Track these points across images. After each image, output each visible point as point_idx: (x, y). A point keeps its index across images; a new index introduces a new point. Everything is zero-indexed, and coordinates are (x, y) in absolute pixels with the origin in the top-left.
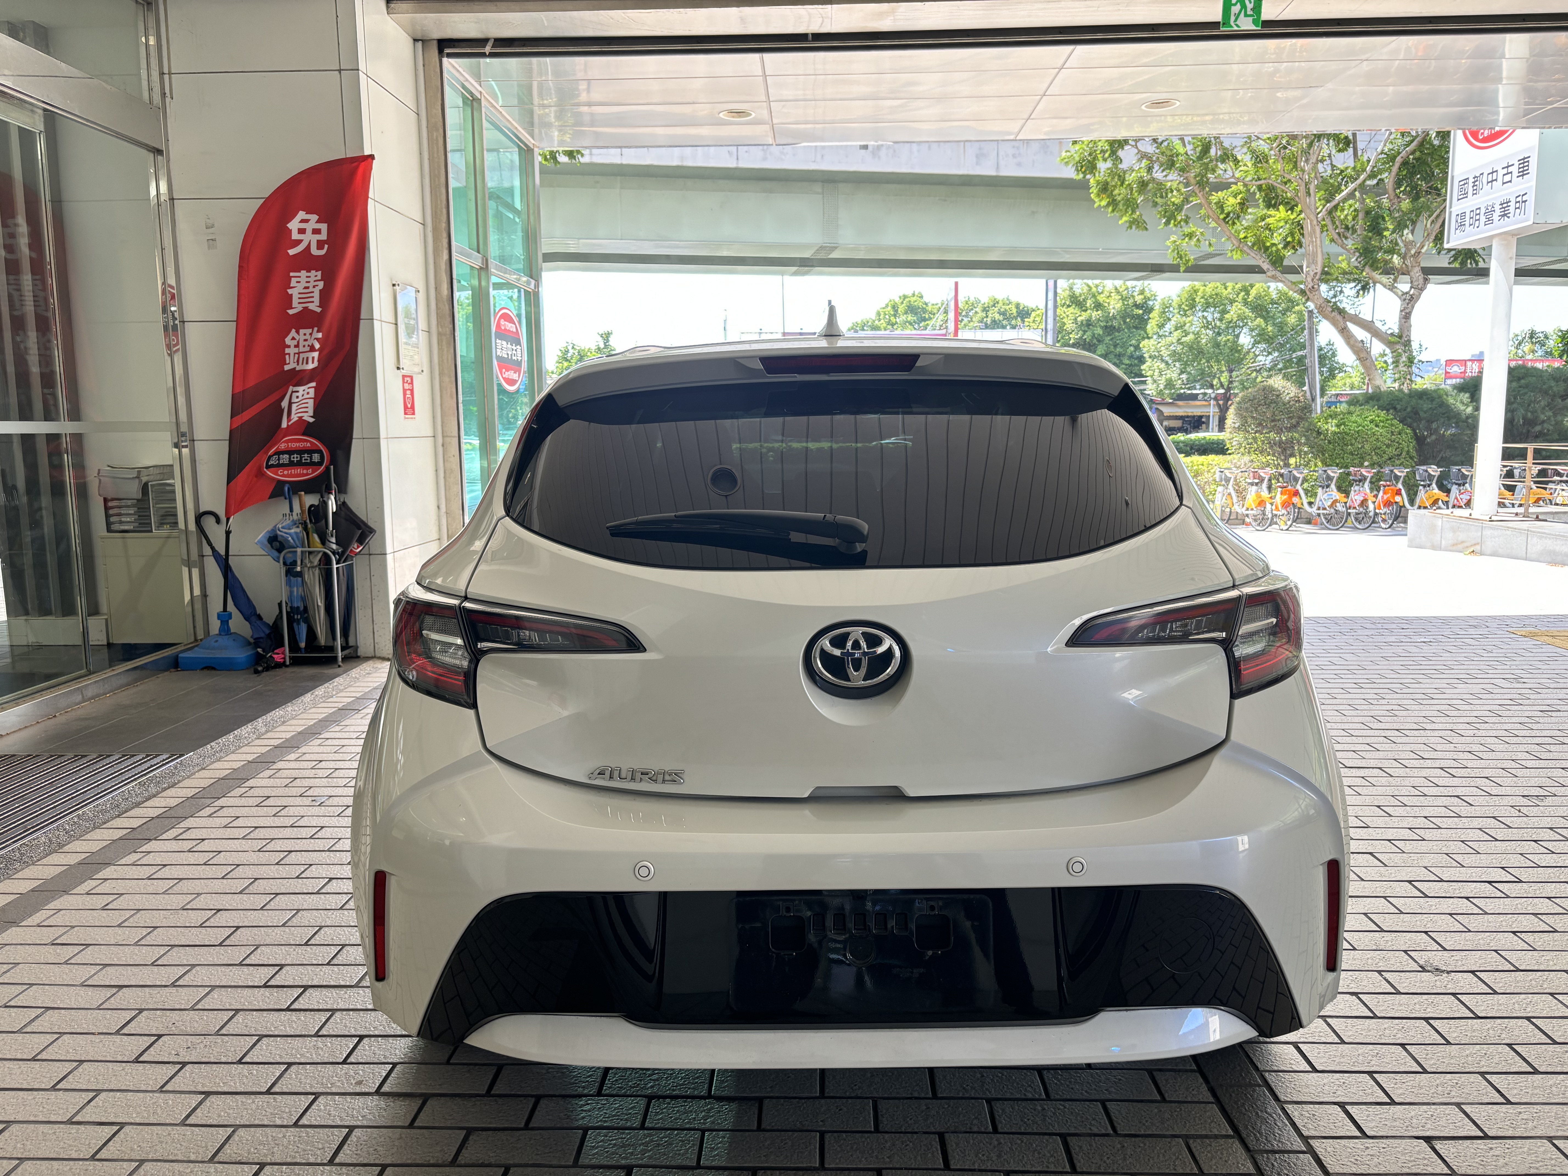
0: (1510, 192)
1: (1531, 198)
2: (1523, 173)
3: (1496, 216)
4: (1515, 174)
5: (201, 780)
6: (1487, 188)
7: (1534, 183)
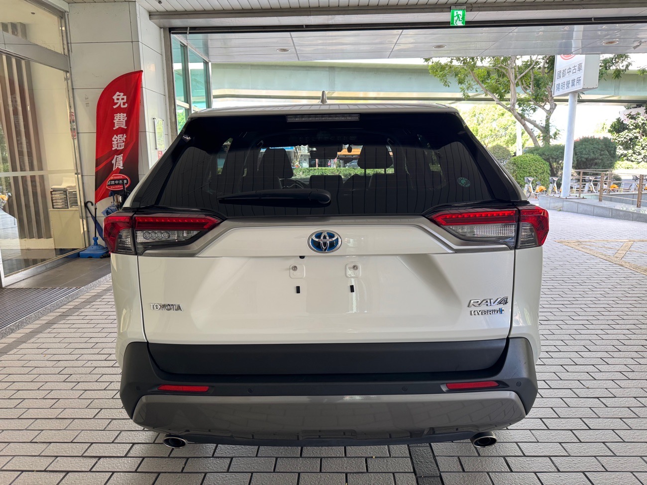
0: (575, 77)
1: (582, 79)
2: (580, 69)
3: (570, 85)
4: (577, 70)
5: (87, 296)
6: (567, 74)
7: (583, 73)
